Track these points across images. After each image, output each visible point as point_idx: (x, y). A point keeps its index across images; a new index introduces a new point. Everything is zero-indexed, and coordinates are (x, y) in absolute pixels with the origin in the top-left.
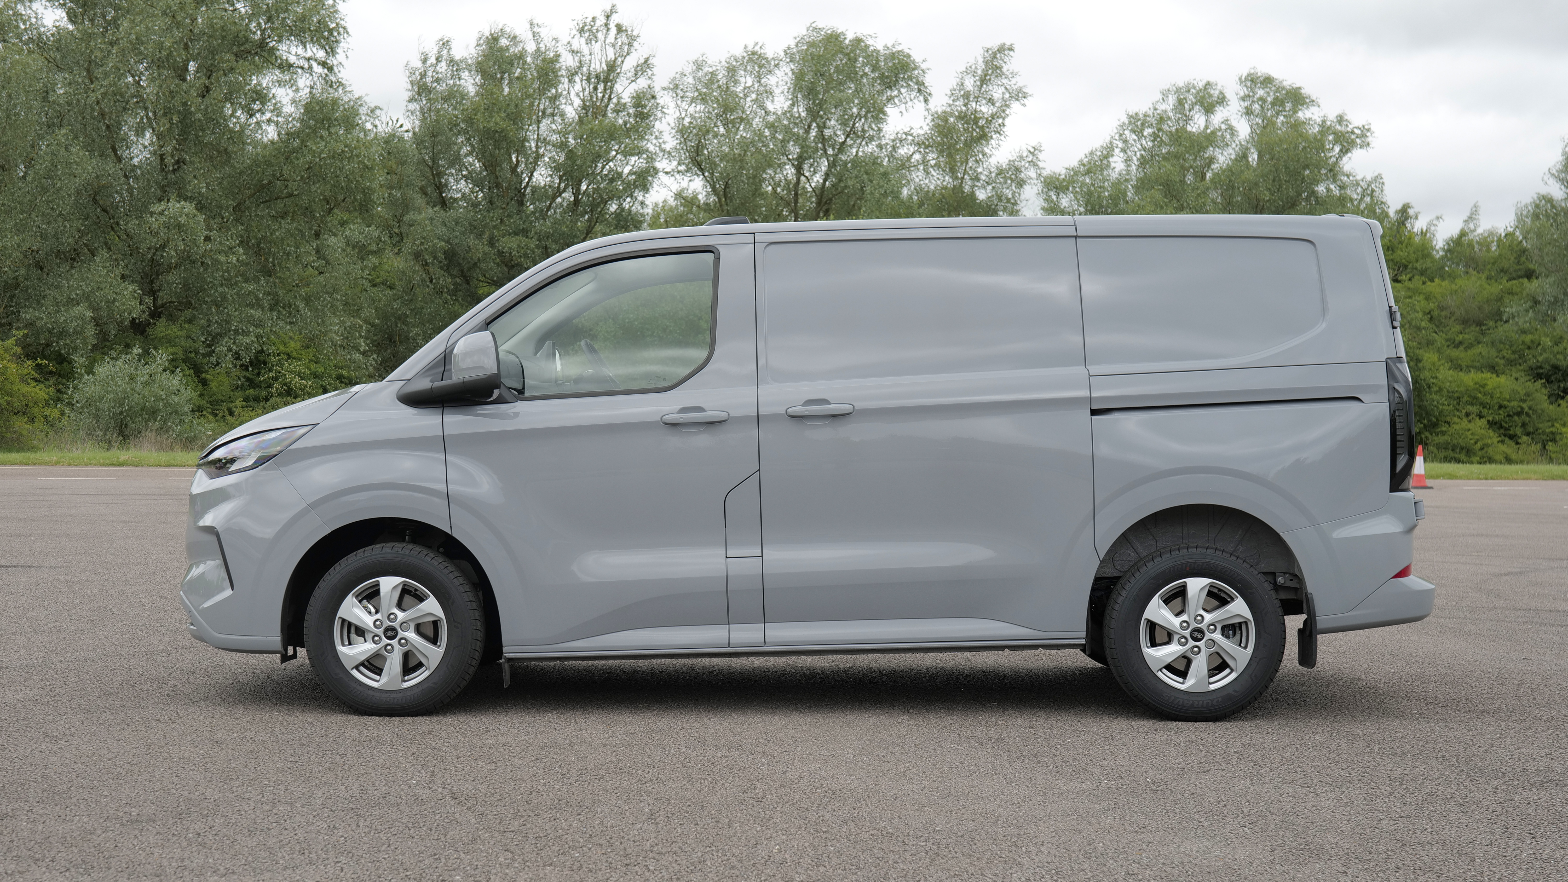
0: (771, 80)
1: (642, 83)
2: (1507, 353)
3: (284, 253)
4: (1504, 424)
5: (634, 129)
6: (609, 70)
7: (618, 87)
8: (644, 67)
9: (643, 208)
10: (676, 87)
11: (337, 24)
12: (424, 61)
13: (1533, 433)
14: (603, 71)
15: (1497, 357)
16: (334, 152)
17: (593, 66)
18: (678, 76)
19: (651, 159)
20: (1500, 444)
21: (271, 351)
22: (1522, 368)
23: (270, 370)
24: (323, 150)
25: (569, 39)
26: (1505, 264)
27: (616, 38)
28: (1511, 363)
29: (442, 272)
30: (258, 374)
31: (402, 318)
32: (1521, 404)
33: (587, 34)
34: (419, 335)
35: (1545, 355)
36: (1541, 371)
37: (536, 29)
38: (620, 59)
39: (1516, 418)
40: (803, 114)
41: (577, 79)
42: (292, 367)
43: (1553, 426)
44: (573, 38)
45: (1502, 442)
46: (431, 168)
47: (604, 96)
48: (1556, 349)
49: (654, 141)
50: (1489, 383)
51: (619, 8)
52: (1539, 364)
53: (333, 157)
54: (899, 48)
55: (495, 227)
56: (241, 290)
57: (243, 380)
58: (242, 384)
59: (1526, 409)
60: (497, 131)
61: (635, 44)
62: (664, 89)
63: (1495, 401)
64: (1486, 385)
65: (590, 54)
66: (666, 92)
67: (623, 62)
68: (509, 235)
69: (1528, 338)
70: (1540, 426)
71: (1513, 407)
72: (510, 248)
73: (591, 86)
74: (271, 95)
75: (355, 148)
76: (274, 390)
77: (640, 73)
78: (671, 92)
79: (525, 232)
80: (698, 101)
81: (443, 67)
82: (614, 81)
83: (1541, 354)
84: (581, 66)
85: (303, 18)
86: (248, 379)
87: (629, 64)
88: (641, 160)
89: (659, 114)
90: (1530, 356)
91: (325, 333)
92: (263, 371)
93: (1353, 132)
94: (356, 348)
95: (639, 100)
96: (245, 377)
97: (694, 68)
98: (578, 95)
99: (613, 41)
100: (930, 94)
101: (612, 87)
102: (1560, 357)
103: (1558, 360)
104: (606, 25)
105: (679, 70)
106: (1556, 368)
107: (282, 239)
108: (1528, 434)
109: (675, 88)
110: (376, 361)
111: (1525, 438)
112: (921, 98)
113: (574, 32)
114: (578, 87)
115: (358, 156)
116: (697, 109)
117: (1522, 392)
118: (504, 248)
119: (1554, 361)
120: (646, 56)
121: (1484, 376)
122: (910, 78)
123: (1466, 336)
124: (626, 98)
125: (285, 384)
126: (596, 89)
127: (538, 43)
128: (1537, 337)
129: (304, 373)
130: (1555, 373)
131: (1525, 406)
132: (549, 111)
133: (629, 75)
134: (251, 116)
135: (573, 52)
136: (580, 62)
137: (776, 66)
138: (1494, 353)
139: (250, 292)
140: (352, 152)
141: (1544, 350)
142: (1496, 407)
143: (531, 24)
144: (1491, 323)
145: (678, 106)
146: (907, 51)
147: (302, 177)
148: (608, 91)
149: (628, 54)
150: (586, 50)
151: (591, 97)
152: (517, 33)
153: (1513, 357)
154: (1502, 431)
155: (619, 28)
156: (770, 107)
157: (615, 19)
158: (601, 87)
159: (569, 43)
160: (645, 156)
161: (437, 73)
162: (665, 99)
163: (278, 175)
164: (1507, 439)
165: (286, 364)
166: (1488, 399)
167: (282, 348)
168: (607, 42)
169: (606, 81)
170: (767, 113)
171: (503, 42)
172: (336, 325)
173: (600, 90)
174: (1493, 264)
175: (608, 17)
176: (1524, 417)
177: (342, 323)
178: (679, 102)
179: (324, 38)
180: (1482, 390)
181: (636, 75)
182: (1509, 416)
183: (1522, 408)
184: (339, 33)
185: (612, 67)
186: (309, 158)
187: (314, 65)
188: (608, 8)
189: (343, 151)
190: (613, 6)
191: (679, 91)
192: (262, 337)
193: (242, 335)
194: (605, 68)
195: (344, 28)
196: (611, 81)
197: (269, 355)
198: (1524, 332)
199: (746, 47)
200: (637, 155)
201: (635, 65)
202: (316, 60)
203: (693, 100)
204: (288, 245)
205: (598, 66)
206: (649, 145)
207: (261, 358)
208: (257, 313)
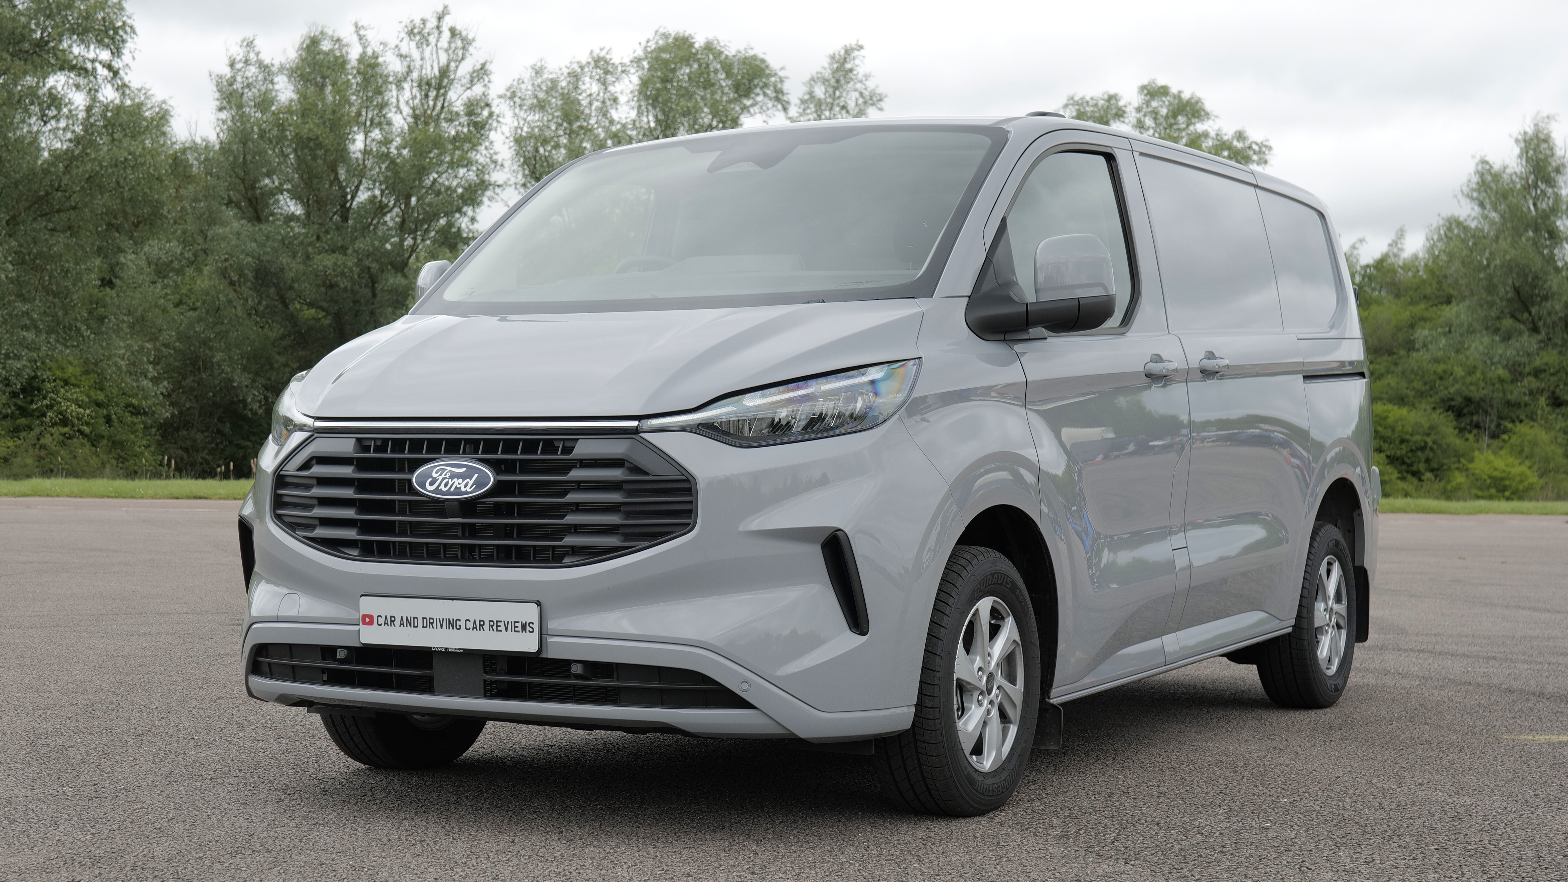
0: (616, 88)
1: (477, 90)
2: (1418, 385)
3: (62, 270)
4: (1406, 460)
5: (468, 139)
6: (441, 76)
7: (452, 95)
8: (481, 73)
9: (473, 224)
10: (514, 95)
11: (124, 23)
12: (232, 65)
13: (1438, 469)
14: (435, 77)
15: (1407, 388)
16: (117, 160)
17: (424, 71)
18: (515, 83)
19: (481, 172)
20: (1399, 481)
21: (45, 377)
22: (1432, 400)
23: (45, 398)
24: (104, 157)
25: (397, 42)
26: (1428, 291)
27: (450, 43)
28: (1421, 395)
29: (251, 292)
30: (32, 402)
31: (205, 343)
32: (1425, 438)
33: (418, 38)
34: (225, 360)
35: (1457, 386)
36: (1453, 403)
37: (362, 32)
38: (453, 65)
39: (1419, 453)
40: (652, 125)
41: (406, 86)
42: (69, 394)
43: (1459, 462)
44: (401, 41)
45: (1403, 479)
46: (243, 180)
47: (435, 106)
48: (1469, 380)
49: (484, 152)
50: (1391, 415)
51: (451, 8)
52: (1451, 396)
53: (116, 166)
54: (751, 53)
55: (310, 244)
56: (14, 310)
57: (13, 408)
58: (13, 413)
59: (1430, 444)
60: (311, 139)
61: (471, 49)
62: (500, 97)
63: (1397, 435)
64: (1387, 417)
65: (422, 59)
66: (502, 100)
67: (457, 67)
68: (327, 251)
69: (1440, 368)
70: (1445, 461)
71: (1416, 442)
72: (325, 267)
73: (423, 93)
74: (67, 101)
75: (140, 156)
76: (48, 419)
77: (476, 80)
78: (508, 102)
79: (343, 249)
80: (537, 109)
81: (252, 70)
82: (447, 88)
83: (1453, 385)
84: (410, 71)
85: (88, 16)
86: (19, 408)
87: (464, 69)
88: (471, 173)
89: (495, 124)
90: (1442, 388)
91: (109, 358)
92: (36, 399)
93: (1250, 148)
94: (144, 374)
95: (471, 108)
96: (16, 405)
97: (533, 74)
98: (407, 103)
99: (446, 45)
100: (788, 103)
101: (445, 95)
102: (1472, 388)
103: (1470, 391)
104: (438, 27)
105: (517, 77)
106: (1468, 400)
107: (61, 255)
108: (1432, 470)
109: (512, 95)
110: (167, 389)
111: (1428, 475)
112: (780, 106)
113: (403, 35)
114: (407, 94)
115: (142, 164)
116: (535, 117)
117: (1426, 425)
118: (318, 266)
119: (1466, 393)
120: (482, 61)
121: (1385, 408)
122: (766, 85)
123: (1377, 367)
124: (458, 106)
125: (60, 413)
126: (427, 96)
127: (365, 47)
128: (1449, 367)
129: (82, 401)
130: (1468, 406)
131: (1429, 440)
132: (377, 120)
133: (464, 81)
134: (45, 123)
135: (401, 56)
136: (409, 67)
137: (623, 72)
138: (1404, 384)
139: (23, 312)
140: (136, 160)
141: (1456, 381)
142: (1397, 442)
143: (356, 27)
144: (1402, 352)
145: (515, 115)
146: (761, 56)
147: (82, 188)
148: (441, 99)
149: (463, 59)
150: (416, 54)
151: (422, 105)
152: (342, 37)
153: (1423, 388)
154: (1404, 467)
155: (453, 32)
156: (615, 115)
157: (448, 22)
158: (433, 94)
159: (397, 46)
160: (474, 168)
161: (247, 78)
162: (501, 107)
163: (56, 185)
164: (1409, 476)
165: (62, 390)
166: (1389, 433)
167: (58, 373)
168: (439, 45)
169: (439, 87)
170: (612, 122)
171: (326, 46)
172: (120, 348)
173: (431, 98)
174: (1416, 290)
175: (440, 19)
176: (1427, 452)
177: (128, 347)
178: (517, 111)
179: (109, 37)
180: (1383, 423)
181: (472, 81)
182: (1411, 451)
183: (1426, 443)
184: (126, 32)
185: (444, 72)
186: (89, 166)
187: (97, 65)
188: (440, 9)
189: (126, 159)
190: (446, 7)
191: (517, 100)
192: (36, 361)
193: (14, 359)
194: (437, 74)
195: (131, 27)
196: (445, 87)
197: (43, 381)
198: (1437, 361)
199: (592, 52)
200: (466, 166)
201: (471, 70)
202: (100, 63)
203: (532, 108)
204: (67, 261)
205: (431, 71)
206: (478, 156)
207: (35, 384)
208: (30, 336)
